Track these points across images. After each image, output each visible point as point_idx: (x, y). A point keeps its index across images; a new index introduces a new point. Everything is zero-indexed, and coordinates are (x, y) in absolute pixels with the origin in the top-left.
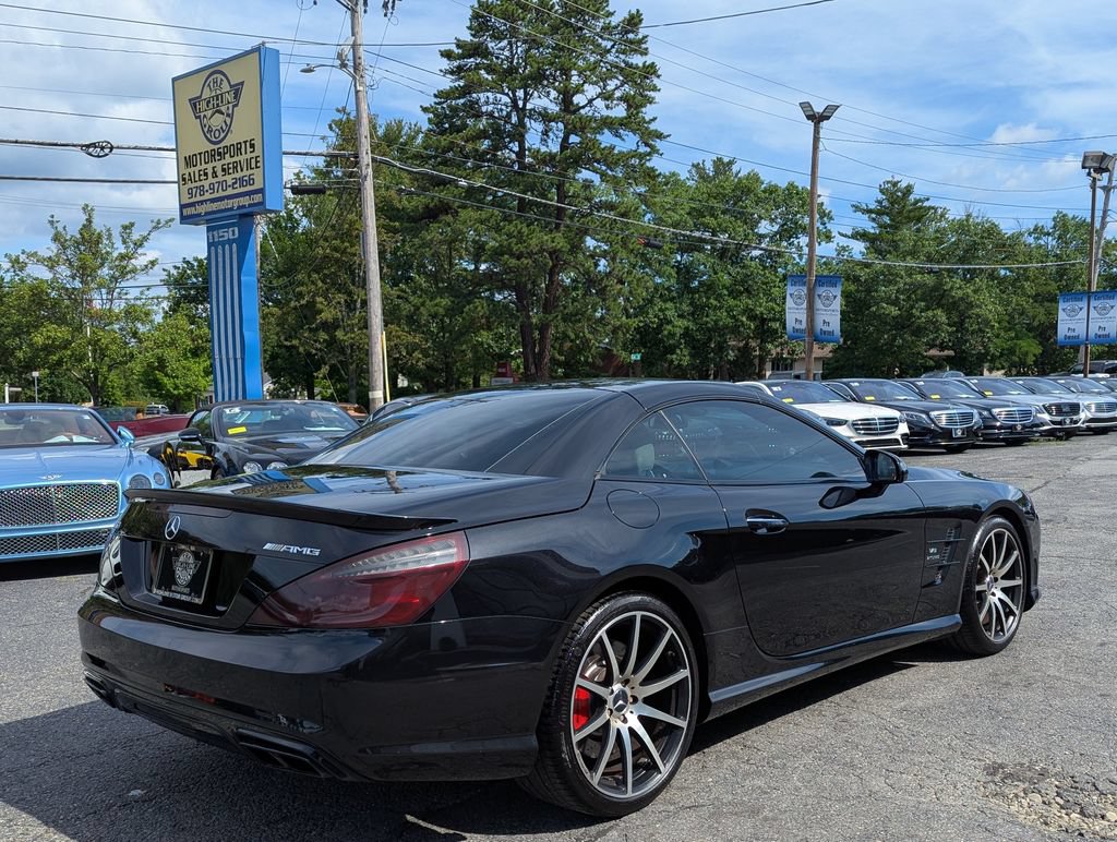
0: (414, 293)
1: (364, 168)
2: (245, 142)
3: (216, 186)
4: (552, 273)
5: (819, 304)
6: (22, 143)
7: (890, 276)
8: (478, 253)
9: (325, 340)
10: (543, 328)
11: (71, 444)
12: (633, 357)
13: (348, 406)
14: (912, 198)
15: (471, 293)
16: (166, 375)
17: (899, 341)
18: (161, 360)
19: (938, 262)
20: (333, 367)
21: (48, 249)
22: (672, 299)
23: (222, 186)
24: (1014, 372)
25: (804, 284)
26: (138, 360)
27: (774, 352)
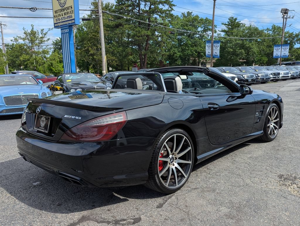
0: (113, 46)
1: (100, 14)
2: (70, 7)
3: (63, 18)
4: (147, 41)
5: (214, 48)
6: (14, 8)
7: (230, 41)
8: (129, 36)
9: (91, 58)
10: (145, 55)
11: (27, 84)
12: (167, 62)
13: (97, 74)
14: (237, 21)
15: (127, 46)
16: (53, 67)
17: (233, 58)
18: (52, 64)
19: (243, 37)
20: (93, 65)
21: (23, 36)
22: (177, 48)
23: (64, 18)
24: (261, 65)
25: (210, 43)
26: (46, 64)
27: (202, 61)
